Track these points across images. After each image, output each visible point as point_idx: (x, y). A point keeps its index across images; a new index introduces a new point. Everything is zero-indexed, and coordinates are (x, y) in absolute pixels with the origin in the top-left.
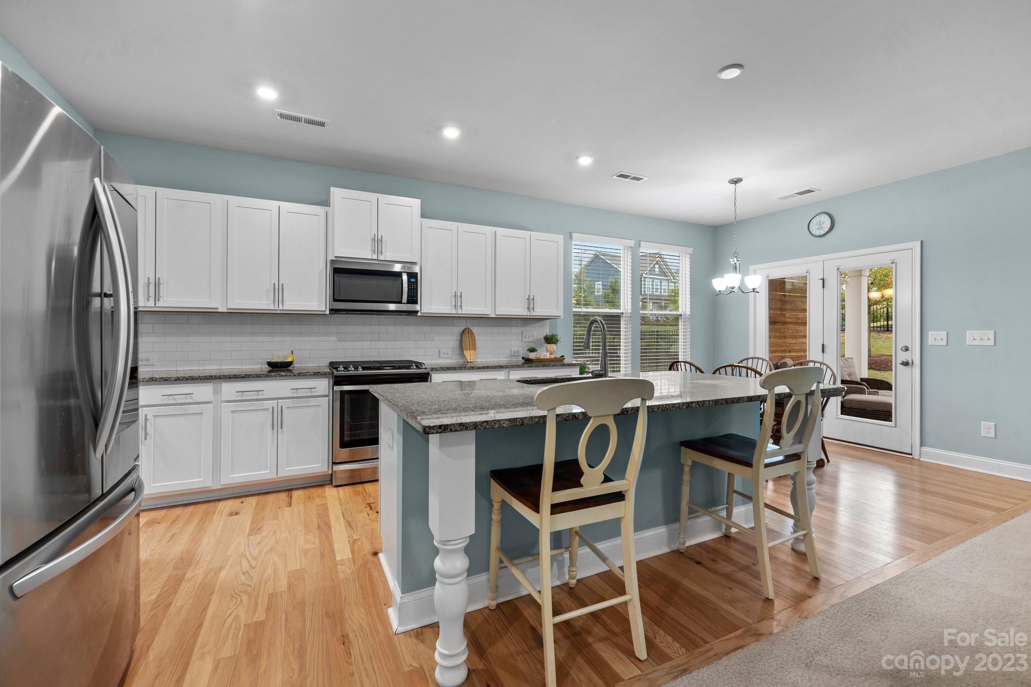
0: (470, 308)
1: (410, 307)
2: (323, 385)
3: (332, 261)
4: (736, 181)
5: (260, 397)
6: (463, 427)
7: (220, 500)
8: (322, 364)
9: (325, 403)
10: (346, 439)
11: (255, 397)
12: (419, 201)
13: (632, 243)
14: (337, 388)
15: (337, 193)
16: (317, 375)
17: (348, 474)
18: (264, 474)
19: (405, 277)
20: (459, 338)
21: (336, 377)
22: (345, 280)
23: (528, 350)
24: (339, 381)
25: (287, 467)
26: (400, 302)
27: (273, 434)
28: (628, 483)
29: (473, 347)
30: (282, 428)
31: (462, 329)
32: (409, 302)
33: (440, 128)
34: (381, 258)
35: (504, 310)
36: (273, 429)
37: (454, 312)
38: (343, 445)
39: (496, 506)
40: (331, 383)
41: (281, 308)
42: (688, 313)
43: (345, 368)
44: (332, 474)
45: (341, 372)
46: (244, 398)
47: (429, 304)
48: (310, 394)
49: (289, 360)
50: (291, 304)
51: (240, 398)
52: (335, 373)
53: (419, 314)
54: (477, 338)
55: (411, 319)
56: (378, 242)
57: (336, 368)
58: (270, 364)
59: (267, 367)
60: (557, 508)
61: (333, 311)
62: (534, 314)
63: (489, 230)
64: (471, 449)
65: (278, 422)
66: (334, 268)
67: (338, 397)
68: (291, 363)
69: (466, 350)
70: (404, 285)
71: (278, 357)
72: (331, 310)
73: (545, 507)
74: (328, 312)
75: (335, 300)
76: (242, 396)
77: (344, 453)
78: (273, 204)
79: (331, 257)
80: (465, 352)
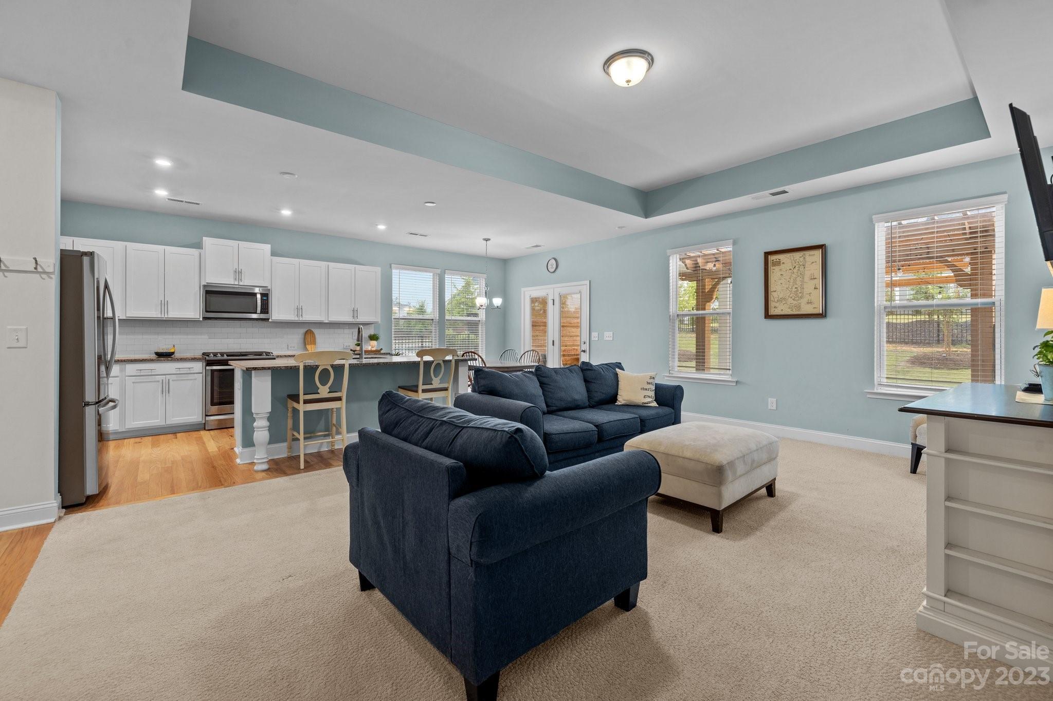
0: (308, 317)
1: (263, 316)
2: (198, 366)
3: (204, 286)
4: (487, 240)
5: (153, 374)
6: (264, 368)
7: (125, 439)
8: (198, 354)
9: (200, 379)
10: (215, 401)
11: (150, 374)
12: (270, 245)
13: (439, 271)
14: (208, 368)
15: (208, 241)
16: (194, 359)
17: (216, 423)
18: (156, 421)
19: (259, 296)
20: (303, 337)
21: (207, 361)
22: (214, 299)
23: (356, 345)
24: (209, 363)
25: (173, 418)
26: (256, 313)
27: (163, 397)
28: (343, 394)
29: (314, 342)
30: (169, 393)
31: (305, 330)
32: (262, 312)
33: (279, 210)
34: (241, 284)
35: (334, 318)
36: (162, 393)
37: (297, 319)
38: (213, 404)
39: (290, 410)
40: (204, 364)
41: (166, 316)
42: (484, 319)
43: (214, 355)
44: (205, 424)
45: (212, 357)
46: (142, 374)
47: (276, 314)
48: (189, 372)
49: (172, 351)
50: (173, 314)
51: (139, 374)
52: (207, 358)
53: (270, 320)
54: (317, 336)
55: (265, 323)
56: (238, 273)
57: (208, 356)
58: (157, 354)
59: (155, 355)
60: (306, 402)
61: (205, 318)
62: (358, 320)
63: (323, 264)
64: (269, 379)
65: (166, 389)
66: (206, 291)
67: (210, 373)
68: (173, 353)
69: (309, 344)
70: (258, 301)
71: (163, 348)
72: (203, 318)
73: (301, 401)
74: (201, 319)
75: (207, 311)
76: (140, 373)
77: (215, 409)
78: (160, 248)
79: (203, 283)
80: (307, 346)
